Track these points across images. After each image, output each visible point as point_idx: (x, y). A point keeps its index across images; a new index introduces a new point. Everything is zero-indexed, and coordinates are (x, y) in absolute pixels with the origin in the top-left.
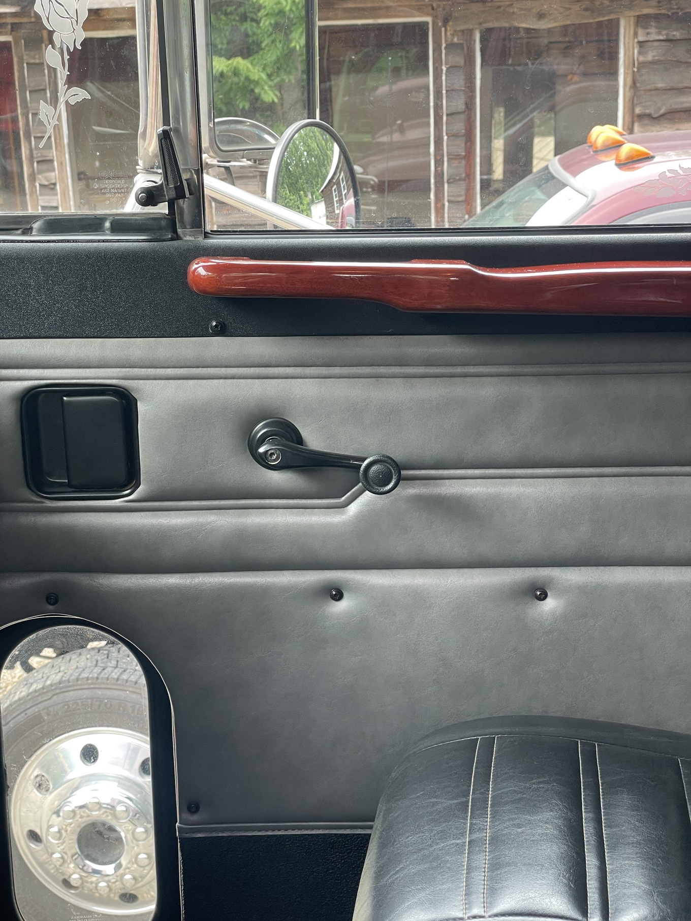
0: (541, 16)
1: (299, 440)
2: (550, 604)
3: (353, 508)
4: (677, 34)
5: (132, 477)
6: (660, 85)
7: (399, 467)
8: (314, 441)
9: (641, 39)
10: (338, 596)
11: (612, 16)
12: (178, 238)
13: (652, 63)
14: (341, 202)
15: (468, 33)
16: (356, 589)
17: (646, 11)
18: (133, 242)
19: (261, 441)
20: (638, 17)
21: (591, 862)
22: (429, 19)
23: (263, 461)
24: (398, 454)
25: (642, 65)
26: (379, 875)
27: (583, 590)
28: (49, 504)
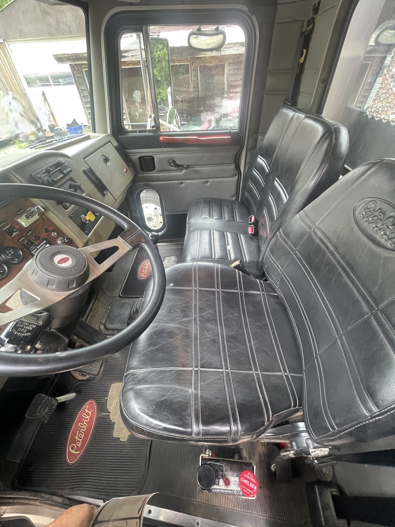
0: (210, 63)
1: (176, 163)
2: (208, 184)
3: (183, 172)
4: (236, 67)
5: (154, 168)
6: (232, 79)
7: (189, 166)
8: (178, 163)
9: (229, 68)
10: (182, 184)
11: (224, 63)
12: (157, 133)
13: (231, 74)
14: (178, 118)
15: (197, 67)
16: (184, 183)
17: (230, 62)
18: (151, 134)
19: (171, 163)
20: (229, 63)
21: (211, 213)
22: (189, 63)
23: (171, 166)
24: (189, 164)
25: (229, 75)
26: (189, 216)
27: (212, 182)
28: (144, 173)
